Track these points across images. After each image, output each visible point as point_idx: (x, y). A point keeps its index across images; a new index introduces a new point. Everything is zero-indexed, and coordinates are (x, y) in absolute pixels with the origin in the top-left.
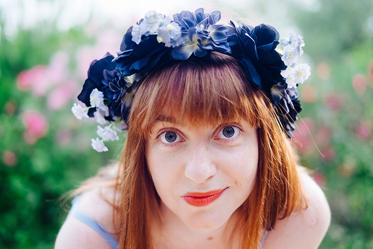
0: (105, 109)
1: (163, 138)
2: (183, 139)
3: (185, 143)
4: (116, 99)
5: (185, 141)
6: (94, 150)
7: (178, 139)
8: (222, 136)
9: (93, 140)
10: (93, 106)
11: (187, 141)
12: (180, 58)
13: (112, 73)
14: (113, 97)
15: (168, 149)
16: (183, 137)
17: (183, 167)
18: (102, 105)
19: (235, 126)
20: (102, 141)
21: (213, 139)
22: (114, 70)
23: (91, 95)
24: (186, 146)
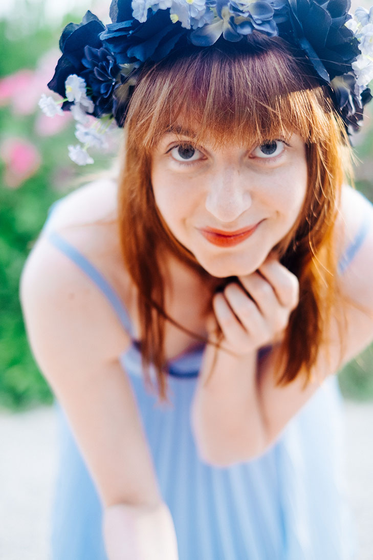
0: (89, 105)
1: (175, 153)
2: (204, 156)
3: (206, 162)
4: (106, 93)
5: (207, 159)
6: (73, 162)
7: (196, 156)
8: (260, 154)
9: (71, 148)
10: (70, 99)
11: (210, 158)
12: (203, 43)
13: (99, 52)
14: (99, 89)
15: (182, 169)
16: (205, 153)
17: (204, 196)
18: (84, 98)
19: (279, 140)
20: (84, 150)
21: (247, 157)
22: (101, 48)
23: (66, 82)
24: (208, 166)
